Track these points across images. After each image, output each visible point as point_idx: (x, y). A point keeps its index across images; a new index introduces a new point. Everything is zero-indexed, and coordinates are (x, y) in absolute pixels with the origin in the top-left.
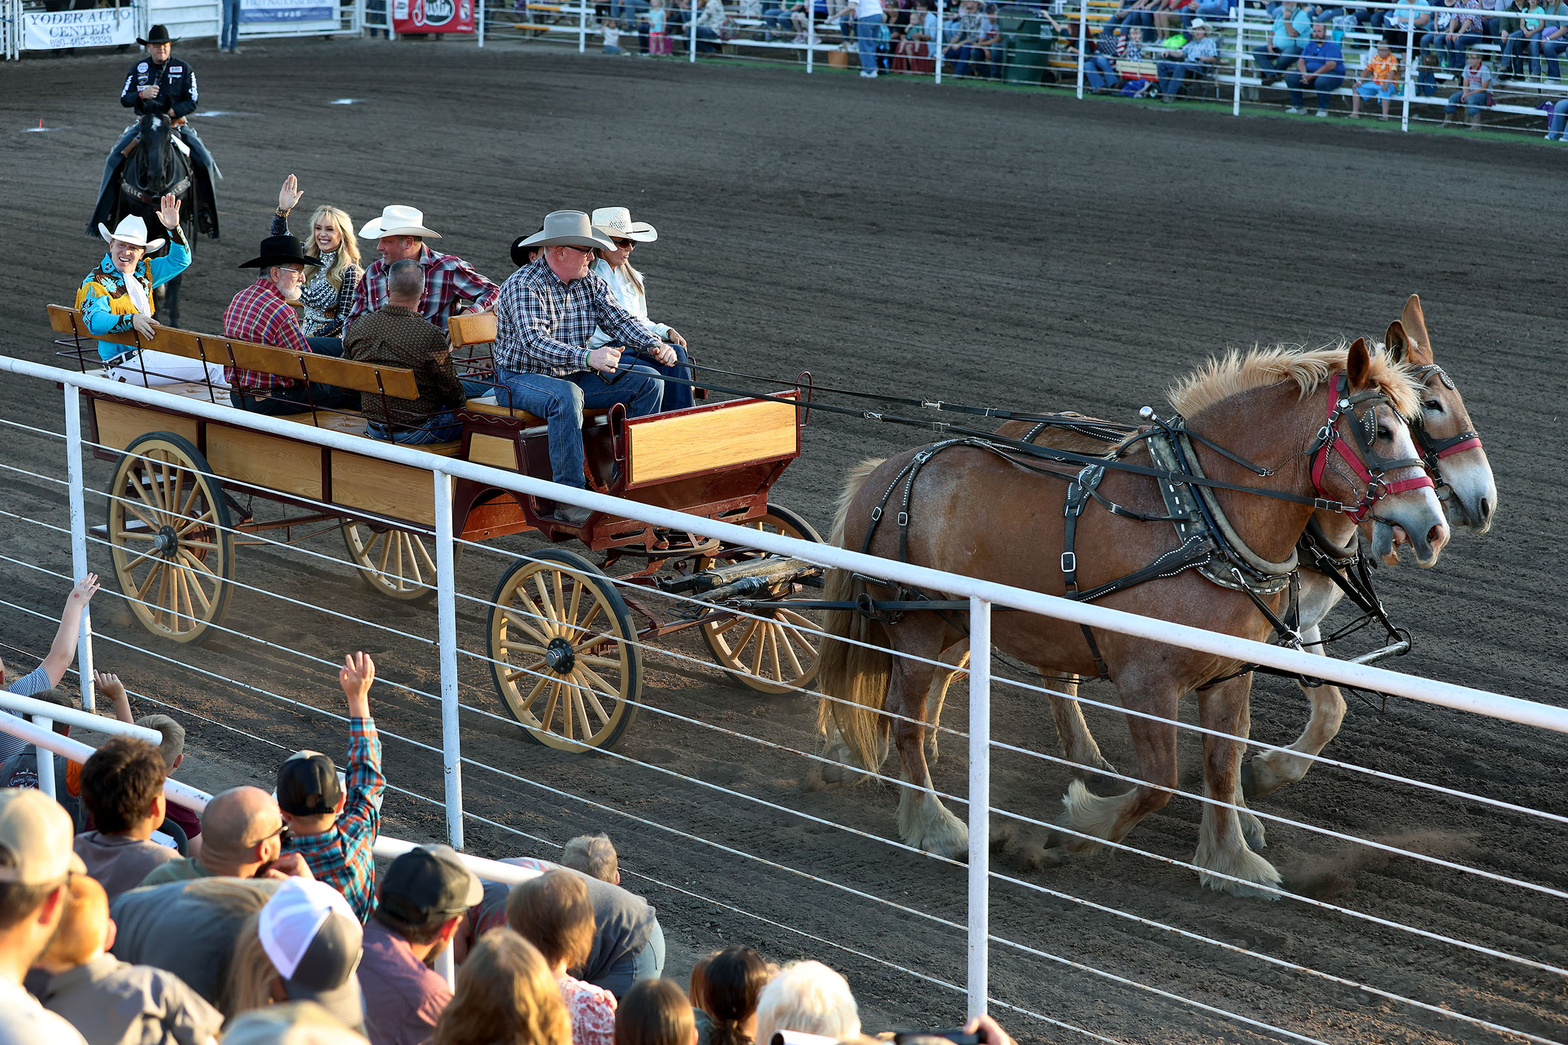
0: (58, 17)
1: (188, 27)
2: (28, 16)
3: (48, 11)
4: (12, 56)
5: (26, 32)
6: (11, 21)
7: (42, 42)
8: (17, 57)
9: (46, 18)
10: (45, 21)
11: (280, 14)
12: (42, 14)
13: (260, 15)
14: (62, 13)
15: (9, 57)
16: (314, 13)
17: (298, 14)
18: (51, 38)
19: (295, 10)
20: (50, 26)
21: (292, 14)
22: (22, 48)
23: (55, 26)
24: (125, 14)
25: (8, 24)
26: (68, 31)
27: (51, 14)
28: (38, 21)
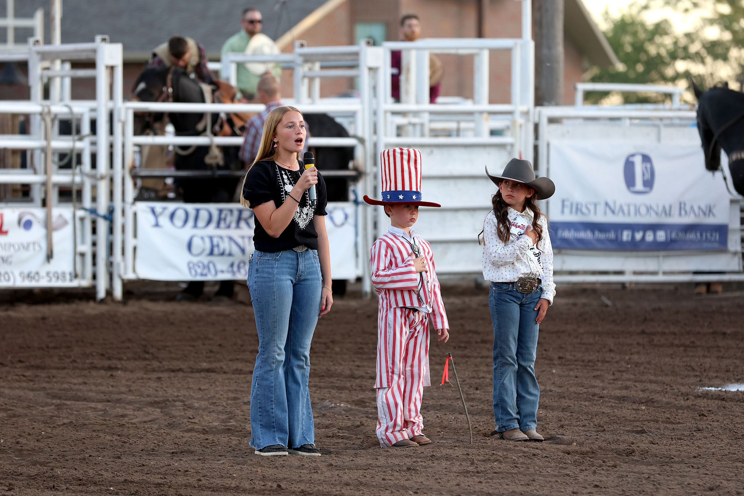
0: (204, 215)
1: (453, 251)
2: (143, 207)
3: (188, 199)
4: (109, 292)
5: (140, 242)
6: (110, 217)
7: (174, 267)
8: (118, 293)
9: (180, 214)
10: (179, 220)
11: (626, 236)
12: (171, 206)
13: (586, 235)
14: (213, 207)
15: (101, 294)
16: (691, 236)
17: (661, 236)
18: (188, 257)
19: (654, 227)
20: (188, 232)
21: (650, 237)
22: (130, 276)
23: (199, 232)
24: (338, 216)
25: (102, 226)
26: (225, 245)
27: (191, 207)
28: (164, 220)
